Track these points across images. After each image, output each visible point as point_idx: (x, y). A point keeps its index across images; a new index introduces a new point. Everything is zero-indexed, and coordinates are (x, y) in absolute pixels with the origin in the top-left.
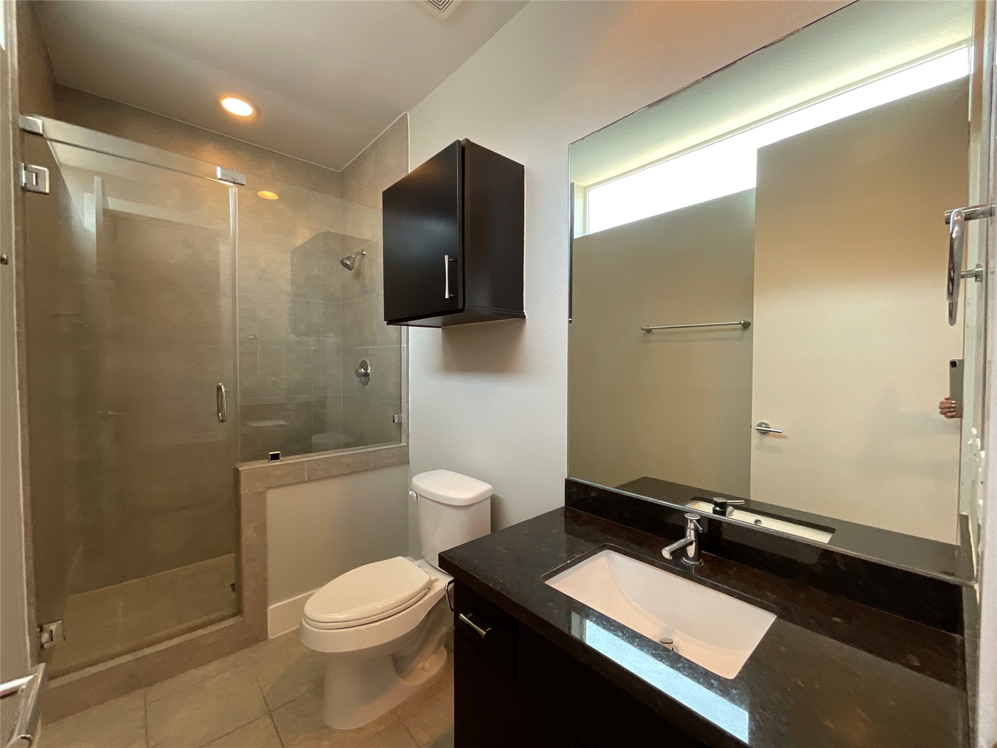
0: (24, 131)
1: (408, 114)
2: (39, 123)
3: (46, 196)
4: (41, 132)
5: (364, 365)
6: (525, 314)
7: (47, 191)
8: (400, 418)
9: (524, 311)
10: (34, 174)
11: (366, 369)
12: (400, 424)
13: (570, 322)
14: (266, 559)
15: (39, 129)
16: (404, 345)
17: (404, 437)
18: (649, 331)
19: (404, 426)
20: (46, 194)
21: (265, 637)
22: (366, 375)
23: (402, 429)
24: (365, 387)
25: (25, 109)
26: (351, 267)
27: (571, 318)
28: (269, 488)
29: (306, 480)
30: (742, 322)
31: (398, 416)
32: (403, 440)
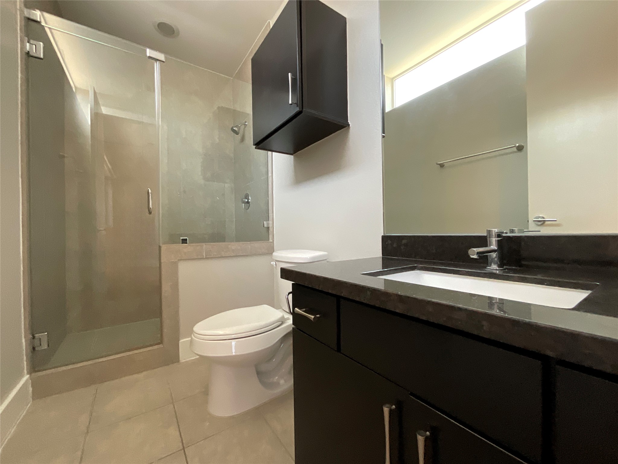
0: (29, 19)
1: (271, 22)
2: (37, 14)
3: (42, 60)
4: (39, 20)
5: (247, 197)
6: (350, 123)
7: (42, 56)
8: (268, 224)
9: (349, 121)
10: (34, 46)
11: (248, 199)
12: (268, 228)
13: (383, 137)
14: (178, 307)
15: (37, 18)
16: (270, 175)
17: (271, 236)
18: (442, 166)
19: (271, 229)
20: (41, 59)
21: (178, 361)
22: (248, 202)
23: (269, 231)
24: (247, 210)
25: (28, 5)
26: (238, 131)
27: (384, 134)
28: (181, 260)
29: (205, 257)
30: (517, 145)
31: (267, 223)
32: (270, 239)
